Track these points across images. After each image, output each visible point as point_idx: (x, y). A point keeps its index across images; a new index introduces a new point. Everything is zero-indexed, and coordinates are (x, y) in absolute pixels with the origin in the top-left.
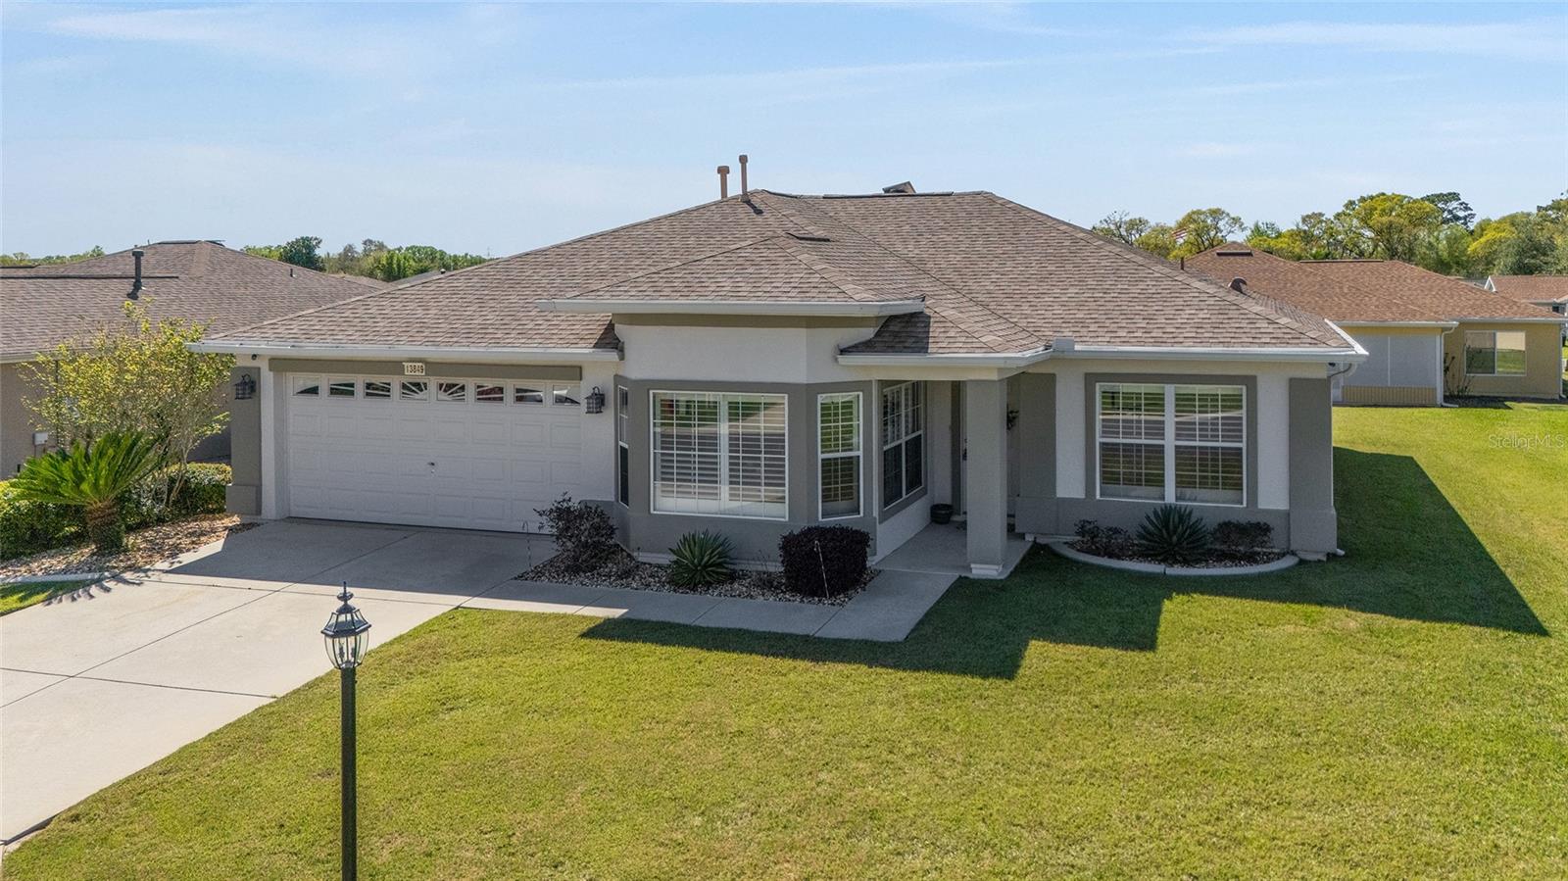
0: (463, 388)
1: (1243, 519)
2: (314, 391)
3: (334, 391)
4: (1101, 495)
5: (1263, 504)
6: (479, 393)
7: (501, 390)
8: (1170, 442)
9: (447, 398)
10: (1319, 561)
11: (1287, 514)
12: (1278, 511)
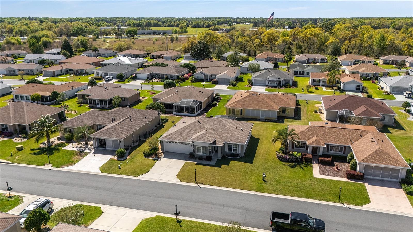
3: (169, 142)
4: (228, 152)
7: (183, 144)
8: (233, 148)
12: (239, 153)
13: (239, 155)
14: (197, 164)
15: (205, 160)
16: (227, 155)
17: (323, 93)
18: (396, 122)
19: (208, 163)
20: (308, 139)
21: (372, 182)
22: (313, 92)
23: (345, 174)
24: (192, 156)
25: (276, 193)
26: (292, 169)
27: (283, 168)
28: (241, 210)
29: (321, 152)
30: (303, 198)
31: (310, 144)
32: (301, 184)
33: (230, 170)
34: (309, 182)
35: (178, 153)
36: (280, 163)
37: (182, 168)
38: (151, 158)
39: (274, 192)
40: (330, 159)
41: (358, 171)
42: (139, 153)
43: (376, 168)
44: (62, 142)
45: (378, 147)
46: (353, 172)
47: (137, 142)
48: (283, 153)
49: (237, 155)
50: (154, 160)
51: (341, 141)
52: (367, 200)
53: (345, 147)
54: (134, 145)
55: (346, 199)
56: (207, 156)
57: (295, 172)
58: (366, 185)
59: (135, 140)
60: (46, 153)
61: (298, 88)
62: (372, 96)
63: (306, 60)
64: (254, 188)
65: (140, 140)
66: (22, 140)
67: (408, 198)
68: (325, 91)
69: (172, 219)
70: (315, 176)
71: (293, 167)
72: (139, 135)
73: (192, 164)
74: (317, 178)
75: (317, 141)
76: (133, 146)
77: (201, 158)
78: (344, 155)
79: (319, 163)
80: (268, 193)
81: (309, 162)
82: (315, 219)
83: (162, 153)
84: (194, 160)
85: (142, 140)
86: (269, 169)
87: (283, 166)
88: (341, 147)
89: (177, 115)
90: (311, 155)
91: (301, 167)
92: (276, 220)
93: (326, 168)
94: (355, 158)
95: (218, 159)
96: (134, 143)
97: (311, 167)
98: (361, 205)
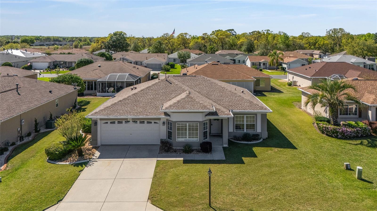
0: (137, 122)
1: (255, 133)
2: (107, 123)
3: (111, 123)
4: (235, 131)
5: (258, 131)
6: (140, 122)
7: (144, 122)
8: (245, 123)
9: (134, 123)
10: (265, 139)
11: (261, 133)
12: (260, 132)
13: (260, 137)
14: (185, 162)
15: (198, 151)
16: (236, 138)
19: (208, 157)
24: (165, 148)
35: (130, 145)
37: (155, 176)
38: (68, 163)
42: (33, 156)
47: (29, 135)
49: (256, 137)
50: (77, 165)
54: (23, 142)
56: (201, 142)
59: (25, 130)
65: (37, 131)
68: (271, 72)
72: (36, 121)
76: (19, 143)
77: (187, 150)
83: (93, 148)
84: (174, 154)
85: (42, 131)
89: (104, 97)
95: (224, 148)
96: (21, 138)
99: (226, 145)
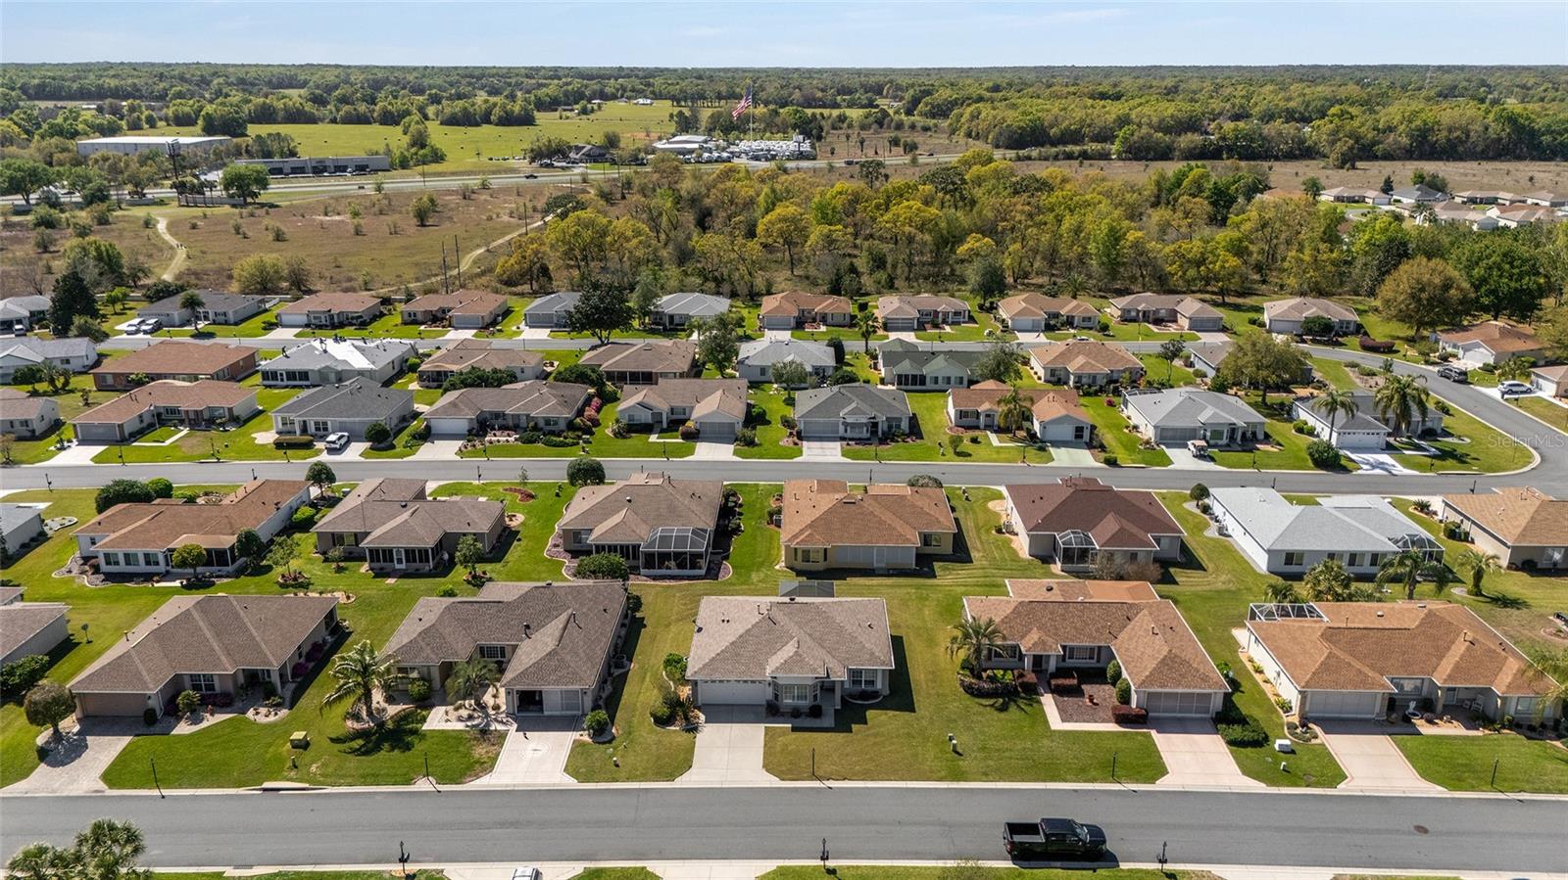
1: (873, 690)
4: (851, 688)
10: (885, 698)
13: (879, 694)
14: (794, 729)
15: (807, 716)
16: (851, 696)
17: (995, 456)
18: (1184, 548)
19: (817, 723)
20: (1022, 637)
21: (1164, 726)
22: (970, 455)
23: (1110, 714)
24: (772, 710)
25: (991, 778)
26: (1003, 715)
27: (980, 713)
28: (938, 828)
29: (1052, 666)
30: (1045, 781)
31: (1029, 650)
32: (1031, 750)
33: (875, 735)
34: (1045, 742)
35: (733, 705)
36: (973, 704)
37: (765, 745)
38: (678, 728)
39: (986, 776)
40: (1075, 682)
41: (1134, 705)
42: (634, 715)
43: (1167, 694)
44: (404, 707)
45: (1167, 649)
46: (1124, 710)
47: (605, 682)
48: (974, 676)
49: (875, 694)
50: (687, 731)
51: (1090, 636)
52: (1160, 770)
53: (1100, 648)
54: (607, 693)
55: (1124, 773)
56: (811, 705)
57: (1011, 721)
58: (1153, 733)
59: (602, 678)
60: (386, 746)
61: (927, 442)
62: (1116, 460)
63: (913, 319)
64: (943, 773)
65: (610, 674)
66: (276, 714)
67: (1231, 752)
68: (999, 450)
69: (815, 868)
70: (1053, 727)
71: (1003, 708)
72: (606, 663)
73: (783, 732)
74: (1059, 732)
75: (1042, 643)
76: (604, 695)
77: (795, 713)
78: (1098, 665)
79: (1053, 692)
80: (975, 780)
81: (1031, 692)
82: (1086, 826)
83: (698, 712)
84: (781, 719)
85: (618, 674)
86: (955, 721)
87: (981, 709)
88: (1092, 649)
89: (655, 578)
90: (1033, 675)
91: (1019, 706)
92: (1017, 838)
93: (1070, 701)
94: (1125, 674)
95: (836, 711)
97: (1039, 702)
98: (1152, 780)
99: (839, 707)
